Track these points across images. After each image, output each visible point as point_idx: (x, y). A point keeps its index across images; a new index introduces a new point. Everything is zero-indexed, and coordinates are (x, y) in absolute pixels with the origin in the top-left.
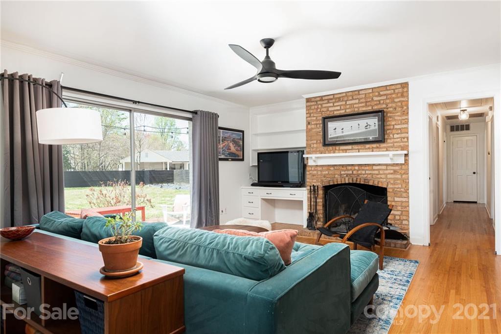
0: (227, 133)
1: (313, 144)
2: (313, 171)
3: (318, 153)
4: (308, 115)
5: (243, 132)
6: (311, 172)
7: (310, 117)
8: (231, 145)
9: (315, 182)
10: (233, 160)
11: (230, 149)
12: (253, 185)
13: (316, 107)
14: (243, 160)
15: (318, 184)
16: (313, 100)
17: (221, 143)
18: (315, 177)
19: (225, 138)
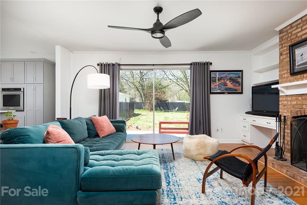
0: (224, 74)
1: (284, 74)
2: (284, 101)
3: (288, 82)
4: (281, 46)
5: (242, 71)
6: (282, 102)
7: (282, 48)
8: (228, 82)
9: (285, 113)
10: (229, 93)
11: (227, 86)
12: (247, 113)
13: (287, 37)
14: (241, 93)
15: (288, 114)
16: (285, 30)
17: (217, 81)
18: (286, 107)
19: (222, 77)
